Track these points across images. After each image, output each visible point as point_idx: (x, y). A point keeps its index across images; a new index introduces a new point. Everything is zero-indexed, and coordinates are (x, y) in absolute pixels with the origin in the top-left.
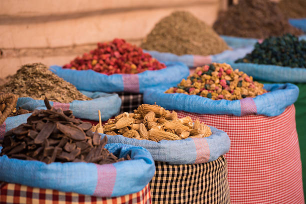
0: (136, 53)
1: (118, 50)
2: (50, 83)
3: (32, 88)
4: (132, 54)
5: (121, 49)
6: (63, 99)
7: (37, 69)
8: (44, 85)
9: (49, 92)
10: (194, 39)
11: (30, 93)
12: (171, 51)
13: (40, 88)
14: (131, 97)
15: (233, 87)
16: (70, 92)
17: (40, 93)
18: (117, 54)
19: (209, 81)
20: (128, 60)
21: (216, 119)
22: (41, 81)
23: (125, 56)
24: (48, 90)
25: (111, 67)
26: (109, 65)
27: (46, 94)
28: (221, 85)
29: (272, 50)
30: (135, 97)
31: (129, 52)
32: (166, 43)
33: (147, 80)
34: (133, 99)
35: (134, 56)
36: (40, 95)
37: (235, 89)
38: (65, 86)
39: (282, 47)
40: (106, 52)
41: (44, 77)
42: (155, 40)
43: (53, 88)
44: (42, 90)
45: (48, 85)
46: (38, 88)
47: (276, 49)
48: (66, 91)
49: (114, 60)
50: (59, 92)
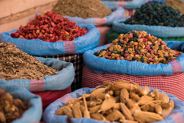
0: (66, 22)
1: (53, 21)
2: (20, 60)
3: (7, 66)
4: (63, 23)
5: (55, 20)
6: (34, 74)
7: (9, 49)
8: (17, 62)
9: (22, 68)
10: (92, 7)
11: (6, 71)
12: (77, 15)
13: (14, 66)
14: (70, 57)
15: (156, 51)
16: (38, 67)
17: (15, 70)
18: (53, 24)
19: (138, 47)
20: (62, 28)
21: (153, 80)
22: (14, 59)
23: (58, 25)
24: (21, 66)
25: (51, 35)
26: (49, 33)
27: (19, 70)
28: (147, 49)
29: (152, 14)
30: (73, 57)
31: (61, 22)
32: (73, 10)
33: (81, 44)
34: (71, 59)
35: (65, 25)
36: (15, 72)
37: (157, 52)
38: (33, 62)
39: (159, 12)
40: (45, 23)
41: (15, 55)
42: (65, 8)
43: (24, 64)
44: (16, 67)
45: (20, 62)
46: (12, 66)
47: (155, 13)
48: (34, 66)
49: (52, 29)
50: (30, 68)
